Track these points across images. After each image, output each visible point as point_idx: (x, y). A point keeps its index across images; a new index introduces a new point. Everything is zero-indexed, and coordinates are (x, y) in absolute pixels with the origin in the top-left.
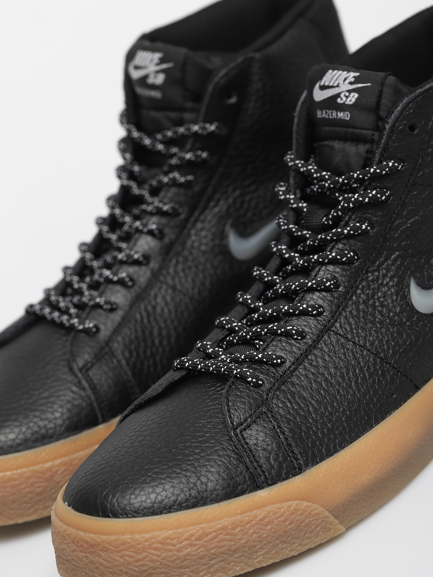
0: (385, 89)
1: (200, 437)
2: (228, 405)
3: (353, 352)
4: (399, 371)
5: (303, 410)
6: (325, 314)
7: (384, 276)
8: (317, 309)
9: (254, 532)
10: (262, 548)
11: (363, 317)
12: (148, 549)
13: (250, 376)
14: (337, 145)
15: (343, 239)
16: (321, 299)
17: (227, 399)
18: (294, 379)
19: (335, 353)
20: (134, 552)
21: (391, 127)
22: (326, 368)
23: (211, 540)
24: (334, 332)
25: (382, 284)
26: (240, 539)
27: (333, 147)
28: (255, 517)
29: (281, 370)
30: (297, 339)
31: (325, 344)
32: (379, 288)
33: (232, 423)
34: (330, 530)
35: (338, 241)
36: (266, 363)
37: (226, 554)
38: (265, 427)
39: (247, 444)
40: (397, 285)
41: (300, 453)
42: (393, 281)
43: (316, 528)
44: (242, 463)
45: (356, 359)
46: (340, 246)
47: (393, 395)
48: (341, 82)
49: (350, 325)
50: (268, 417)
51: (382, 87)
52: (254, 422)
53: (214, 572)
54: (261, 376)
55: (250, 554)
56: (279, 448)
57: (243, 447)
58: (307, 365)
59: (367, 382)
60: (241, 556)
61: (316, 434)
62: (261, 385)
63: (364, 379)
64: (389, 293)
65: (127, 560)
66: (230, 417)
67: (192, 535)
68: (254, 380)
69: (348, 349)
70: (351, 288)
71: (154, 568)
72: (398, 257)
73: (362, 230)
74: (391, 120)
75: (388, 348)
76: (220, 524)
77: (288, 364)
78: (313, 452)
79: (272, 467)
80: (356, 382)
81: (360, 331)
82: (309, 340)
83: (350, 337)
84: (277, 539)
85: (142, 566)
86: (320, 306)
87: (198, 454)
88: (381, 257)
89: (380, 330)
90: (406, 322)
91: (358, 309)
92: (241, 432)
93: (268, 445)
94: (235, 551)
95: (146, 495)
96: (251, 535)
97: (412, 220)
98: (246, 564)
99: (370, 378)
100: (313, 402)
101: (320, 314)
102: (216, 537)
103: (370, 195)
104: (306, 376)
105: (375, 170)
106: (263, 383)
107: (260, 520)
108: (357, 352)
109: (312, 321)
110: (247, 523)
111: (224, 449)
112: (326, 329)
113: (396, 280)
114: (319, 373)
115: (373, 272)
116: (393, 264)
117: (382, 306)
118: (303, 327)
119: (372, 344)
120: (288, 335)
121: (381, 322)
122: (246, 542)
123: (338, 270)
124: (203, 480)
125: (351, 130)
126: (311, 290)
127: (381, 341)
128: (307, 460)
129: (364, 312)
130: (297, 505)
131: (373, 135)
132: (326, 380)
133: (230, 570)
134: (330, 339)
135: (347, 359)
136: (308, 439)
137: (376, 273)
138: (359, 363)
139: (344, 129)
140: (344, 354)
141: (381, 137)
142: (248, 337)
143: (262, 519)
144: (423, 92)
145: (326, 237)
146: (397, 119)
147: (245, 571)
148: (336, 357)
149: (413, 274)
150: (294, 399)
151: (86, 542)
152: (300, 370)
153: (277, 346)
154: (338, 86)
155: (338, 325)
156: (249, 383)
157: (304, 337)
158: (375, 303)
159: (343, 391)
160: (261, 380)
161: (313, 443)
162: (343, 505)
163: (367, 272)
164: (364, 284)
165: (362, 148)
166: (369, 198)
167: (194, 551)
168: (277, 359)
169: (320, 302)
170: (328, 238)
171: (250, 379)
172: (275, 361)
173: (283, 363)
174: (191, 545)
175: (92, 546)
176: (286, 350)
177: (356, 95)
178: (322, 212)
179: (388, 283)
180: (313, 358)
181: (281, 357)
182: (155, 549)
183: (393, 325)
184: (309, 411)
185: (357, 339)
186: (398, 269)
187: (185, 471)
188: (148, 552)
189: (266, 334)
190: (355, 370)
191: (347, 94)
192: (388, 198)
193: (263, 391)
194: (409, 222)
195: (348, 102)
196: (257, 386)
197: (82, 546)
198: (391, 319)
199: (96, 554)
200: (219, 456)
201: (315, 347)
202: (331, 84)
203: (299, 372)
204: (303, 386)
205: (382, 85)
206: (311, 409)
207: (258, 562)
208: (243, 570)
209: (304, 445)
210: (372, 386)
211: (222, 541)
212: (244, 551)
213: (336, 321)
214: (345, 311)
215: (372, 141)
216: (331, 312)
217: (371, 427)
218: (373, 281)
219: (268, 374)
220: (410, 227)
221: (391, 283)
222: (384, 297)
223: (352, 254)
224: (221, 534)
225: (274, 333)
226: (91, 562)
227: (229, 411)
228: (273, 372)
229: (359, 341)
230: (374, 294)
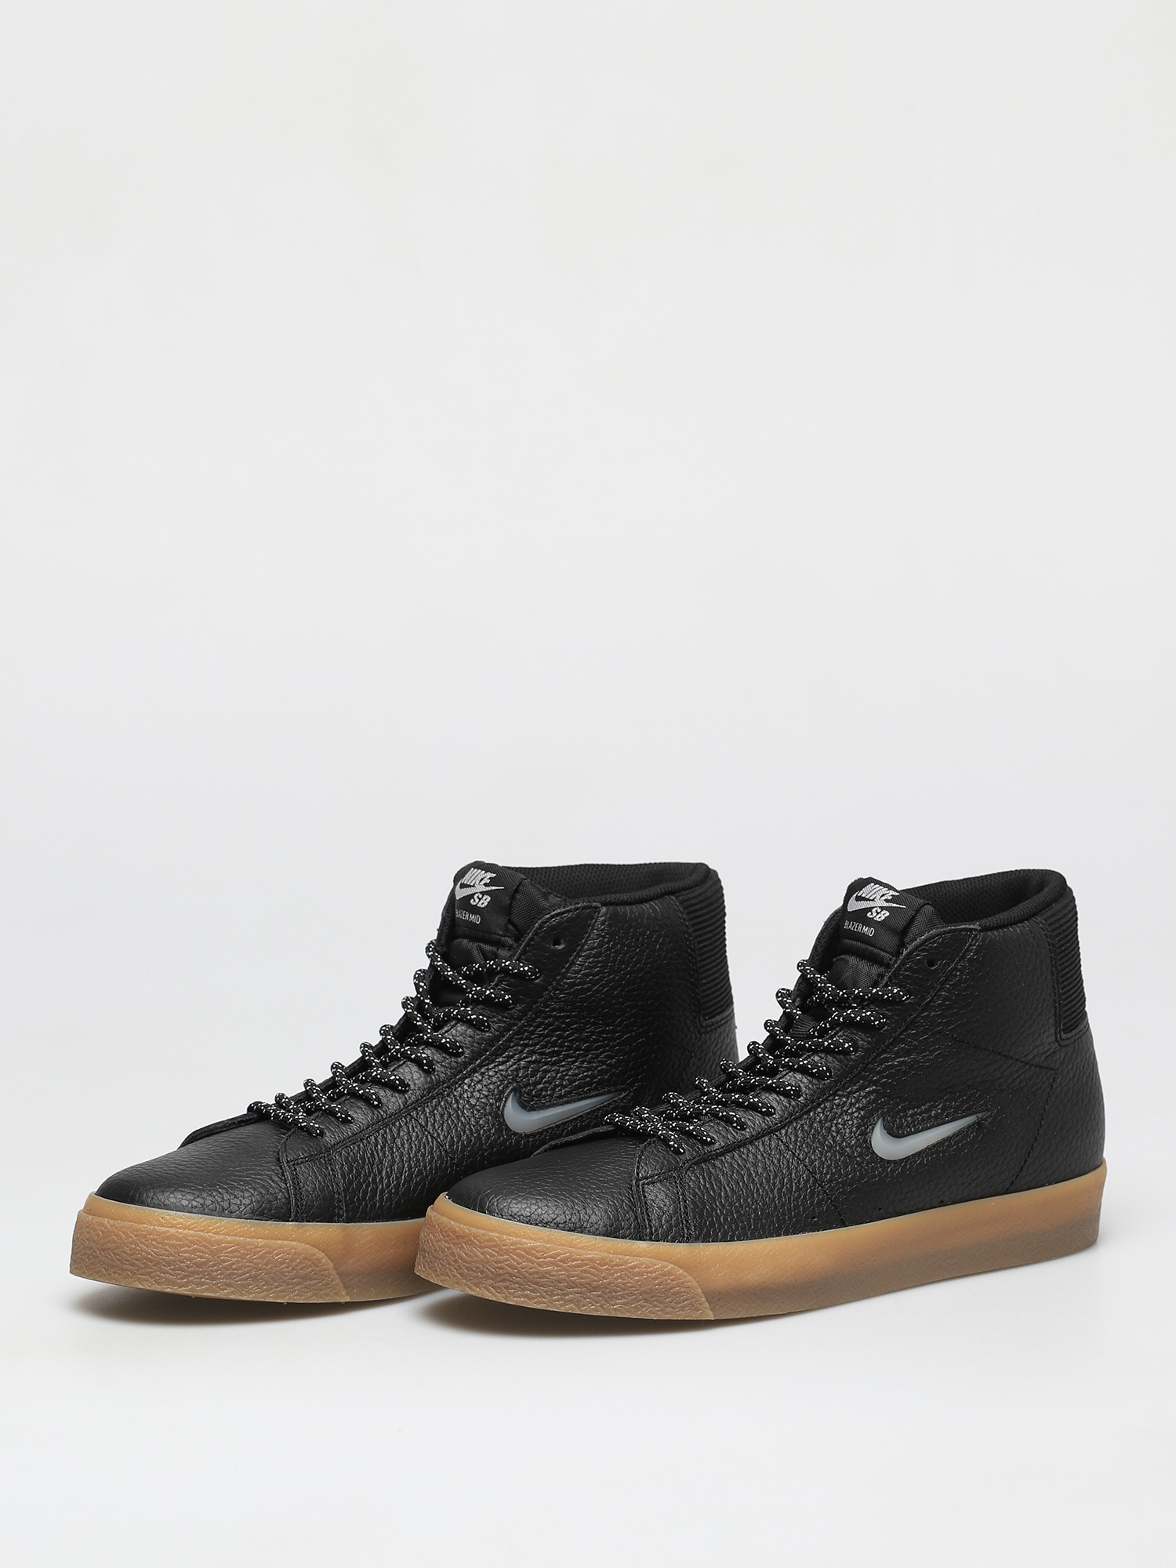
0: (918, 917)
1: (601, 1177)
2: (640, 1158)
3: (788, 1162)
4: (830, 1199)
5: (714, 1192)
6: (774, 1116)
7: (852, 1105)
8: (768, 1108)
9: (620, 1277)
10: (622, 1297)
11: (813, 1135)
12: (511, 1253)
13: (673, 1140)
14: (852, 960)
15: (821, 1051)
16: (777, 1101)
17: (642, 1152)
18: (717, 1163)
19: (770, 1156)
20: (496, 1252)
21: (908, 953)
22: (755, 1165)
23: (576, 1266)
24: (777, 1136)
25: (846, 1111)
26: (605, 1278)
27: (847, 962)
28: (626, 1262)
29: (707, 1149)
30: (736, 1127)
31: (763, 1144)
32: (842, 1114)
33: (638, 1174)
34: (697, 1310)
35: (815, 1052)
36: (695, 1137)
37: (586, 1287)
38: (669, 1189)
39: (645, 1197)
40: (862, 1118)
41: (695, 1226)
42: (860, 1113)
43: (684, 1301)
44: (633, 1211)
45: (789, 1169)
46: (817, 1058)
47: (814, 1218)
48: (878, 897)
49: (797, 1136)
50: (676, 1182)
51: (916, 914)
52: (660, 1181)
53: (568, 1301)
54: (683, 1146)
55: (609, 1297)
56: (675, 1212)
57: (640, 1198)
58: (736, 1155)
59: (791, 1194)
60: (600, 1296)
61: (718, 1217)
62: (682, 1153)
63: (790, 1190)
64: (850, 1122)
65: (487, 1258)
66: (638, 1168)
67: (559, 1255)
68: (676, 1146)
69: (784, 1157)
70: (813, 1104)
71: (511, 1275)
72: (874, 1091)
73: (843, 1048)
74: (910, 948)
75: (827, 1173)
76: (589, 1254)
77: (717, 1146)
78: (709, 1231)
79: (661, 1226)
80: (780, 1190)
81: (804, 1146)
82: (747, 1133)
83: (791, 1147)
84: (641, 1294)
85: (500, 1268)
86: (772, 1107)
87: (593, 1189)
88: (855, 1085)
89: (826, 1153)
90: (856, 1157)
91: (811, 1126)
92: (643, 1184)
93: (665, 1205)
94: (596, 1288)
95: (527, 1204)
96: (616, 1279)
97: (901, 1059)
98: (601, 1306)
99: (795, 1192)
100: (728, 1189)
101: (769, 1114)
102: (581, 1266)
103: (864, 1015)
104: (731, 1165)
105: (878, 991)
106: (684, 1152)
107: (630, 1268)
108: (792, 1163)
109: (758, 1119)
110: (616, 1265)
111: (620, 1193)
112: (770, 1131)
113: (862, 1113)
114: (745, 1166)
115: (841, 1097)
116: (865, 1097)
117: (838, 1132)
118: (747, 1120)
119: (812, 1162)
120: (728, 1120)
121: (830, 1147)
122: (609, 1284)
123: (805, 1080)
124: (588, 1211)
125: (870, 948)
126: (769, 1089)
127: (823, 1163)
128: (700, 1235)
129: (816, 1130)
130: (672, 1268)
131: (890, 959)
132: (750, 1175)
133: (584, 1306)
134: (770, 1141)
135: (780, 1166)
136: (708, 1217)
137: (844, 1099)
138: (791, 1174)
139: (864, 946)
140: (779, 1160)
141: (896, 961)
142: (689, 1112)
143: (632, 1268)
144: (955, 931)
145: (805, 1044)
146: (917, 948)
147: (598, 1314)
148: (769, 1159)
149: (883, 1115)
150: (710, 1179)
151: (454, 1232)
152: (727, 1157)
153: (713, 1127)
154: (873, 900)
155: (783, 1132)
156: (670, 1146)
157: (743, 1129)
158: (832, 1126)
159: (763, 1191)
160: (683, 1149)
161: (712, 1224)
162: (720, 1293)
163: (835, 1094)
164: (828, 1104)
165: (875, 970)
166: (861, 1017)
167: (555, 1271)
168: (707, 1136)
169: (775, 1104)
170: (807, 1045)
171: (672, 1143)
172: (704, 1138)
173: (711, 1143)
174: (553, 1264)
175: (458, 1237)
176: (720, 1134)
177: (888, 914)
178: (812, 1024)
179: (853, 1113)
180: (745, 1152)
181: (712, 1138)
182: (518, 1255)
183: (841, 1154)
184: (720, 1194)
185: (798, 1151)
186: (869, 1102)
187: (574, 1197)
188: (510, 1256)
189: (707, 1113)
190: (783, 1179)
191: (879, 911)
192: (882, 1025)
193: (681, 1160)
194: (898, 1060)
195: (877, 919)
196: (677, 1152)
197: (448, 1236)
198: (842, 1148)
199: (460, 1246)
200: (613, 1197)
201: (751, 1142)
202: (867, 897)
203: (725, 1158)
204: (723, 1171)
205: (918, 911)
206: (722, 1194)
207: (615, 1310)
208: (597, 1311)
209: (701, 1221)
210: (796, 1199)
211: (585, 1271)
212: (603, 1292)
213: (784, 1128)
214: (797, 1122)
215: (888, 966)
216: (782, 1117)
217: (779, 1235)
218: (839, 1105)
219: (692, 1147)
220: (897, 1066)
221: (856, 1115)
222: (844, 1125)
223: (825, 1068)
224: (586, 1264)
225: (715, 1115)
226: (453, 1254)
227: (639, 1163)
228: (698, 1148)
229: (799, 1155)
230: (834, 1118)
